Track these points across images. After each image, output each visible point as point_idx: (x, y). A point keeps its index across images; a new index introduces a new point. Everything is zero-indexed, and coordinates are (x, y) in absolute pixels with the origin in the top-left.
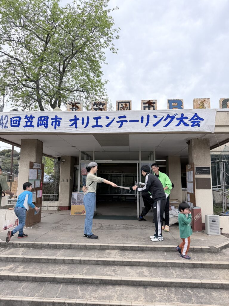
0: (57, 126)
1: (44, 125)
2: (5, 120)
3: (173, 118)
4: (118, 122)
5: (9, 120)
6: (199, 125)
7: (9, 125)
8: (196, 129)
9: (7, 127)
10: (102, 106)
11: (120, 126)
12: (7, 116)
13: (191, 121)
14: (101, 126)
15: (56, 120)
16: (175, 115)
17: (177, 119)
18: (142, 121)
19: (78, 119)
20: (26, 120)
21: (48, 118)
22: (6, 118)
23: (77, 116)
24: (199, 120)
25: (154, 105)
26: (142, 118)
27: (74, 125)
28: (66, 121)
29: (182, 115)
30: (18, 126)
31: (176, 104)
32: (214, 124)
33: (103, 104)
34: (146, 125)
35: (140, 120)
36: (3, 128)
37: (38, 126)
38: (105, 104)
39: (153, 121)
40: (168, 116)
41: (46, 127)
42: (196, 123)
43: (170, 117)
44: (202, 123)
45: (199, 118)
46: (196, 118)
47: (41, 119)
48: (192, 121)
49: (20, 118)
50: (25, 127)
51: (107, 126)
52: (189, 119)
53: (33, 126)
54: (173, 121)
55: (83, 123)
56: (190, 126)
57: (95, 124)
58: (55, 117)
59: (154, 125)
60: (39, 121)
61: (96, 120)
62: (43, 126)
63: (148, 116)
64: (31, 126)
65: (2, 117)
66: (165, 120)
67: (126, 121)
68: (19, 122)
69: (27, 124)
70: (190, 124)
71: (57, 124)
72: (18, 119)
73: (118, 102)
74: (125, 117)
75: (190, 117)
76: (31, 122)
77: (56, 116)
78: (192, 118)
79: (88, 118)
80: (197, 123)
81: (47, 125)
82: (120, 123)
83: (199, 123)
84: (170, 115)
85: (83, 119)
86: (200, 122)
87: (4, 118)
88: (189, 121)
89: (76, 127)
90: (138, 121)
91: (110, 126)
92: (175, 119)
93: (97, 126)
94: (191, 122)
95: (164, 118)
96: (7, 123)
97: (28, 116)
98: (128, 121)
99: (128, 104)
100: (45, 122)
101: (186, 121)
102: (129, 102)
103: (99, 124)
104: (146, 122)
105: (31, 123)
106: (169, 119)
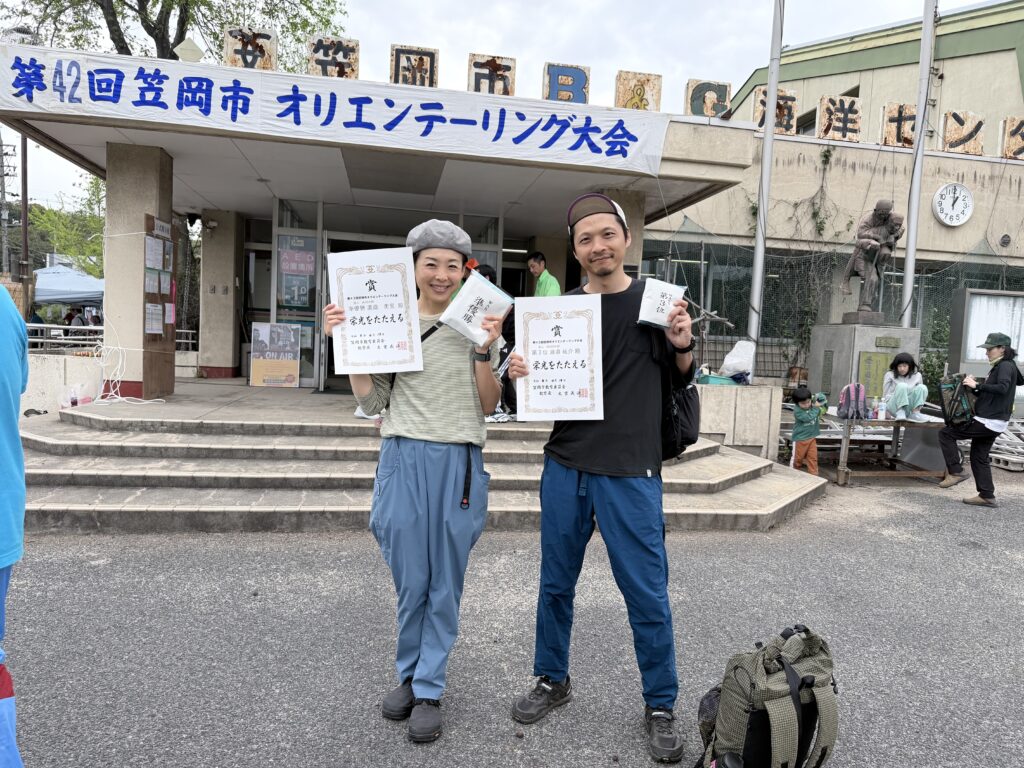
0: (239, 113)
1: (199, 104)
2: (69, 75)
3: (565, 125)
4: (419, 119)
5: (85, 78)
6: (624, 153)
7: (83, 91)
8: (616, 162)
9: (79, 100)
10: (345, 57)
11: (426, 133)
12: (74, 64)
13: (608, 140)
14: (371, 126)
15: (236, 93)
16: (570, 118)
17: (576, 131)
18: (485, 126)
19: (304, 98)
20: (141, 83)
21: (210, 84)
22: (74, 70)
23: (300, 89)
24: (625, 139)
25: (507, 74)
26: (487, 115)
27: (292, 115)
28: (267, 101)
29: (588, 120)
30: (116, 98)
31: (569, 81)
32: (660, 155)
33: (349, 50)
34: (497, 138)
35: (480, 121)
36: (66, 100)
37: (180, 106)
38: (353, 50)
39: (514, 127)
40: (553, 119)
41: (206, 111)
42: (618, 148)
43: (558, 122)
44: (632, 147)
45: (626, 134)
46: (619, 132)
47: (189, 86)
48: (610, 139)
49: (120, 76)
50: (136, 103)
51: (390, 127)
52: (602, 135)
53: (164, 106)
54: (563, 135)
55: (317, 112)
56: (604, 153)
57: (353, 118)
58: (232, 85)
59: (517, 140)
60: (181, 90)
61: (355, 107)
62: (196, 108)
63: (503, 112)
64: (157, 102)
65: (59, 64)
66: (546, 128)
67: (442, 120)
68: (119, 86)
69: (142, 95)
70: (605, 148)
71: (240, 105)
72: (113, 77)
73: (397, 50)
74: (439, 106)
75: (606, 130)
76: (158, 91)
77: (236, 83)
78: (611, 133)
79: (333, 97)
80: (622, 148)
81: (208, 105)
82: (425, 123)
83: (626, 148)
84: (559, 118)
85: (318, 99)
86: (628, 145)
87: (65, 70)
88: (603, 138)
89: (297, 121)
90: (473, 123)
91: (396, 128)
92: (569, 131)
93: (359, 123)
94: (608, 143)
95: (542, 125)
96: (76, 85)
97: (147, 72)
98: (448, 120)
99: (427, 59)
100: (203, 96)
101: (595, 138)
102: (432, 55)
103: (364, 119)
104: (496, 128)
105: (158, 96)
106: (555, 128)
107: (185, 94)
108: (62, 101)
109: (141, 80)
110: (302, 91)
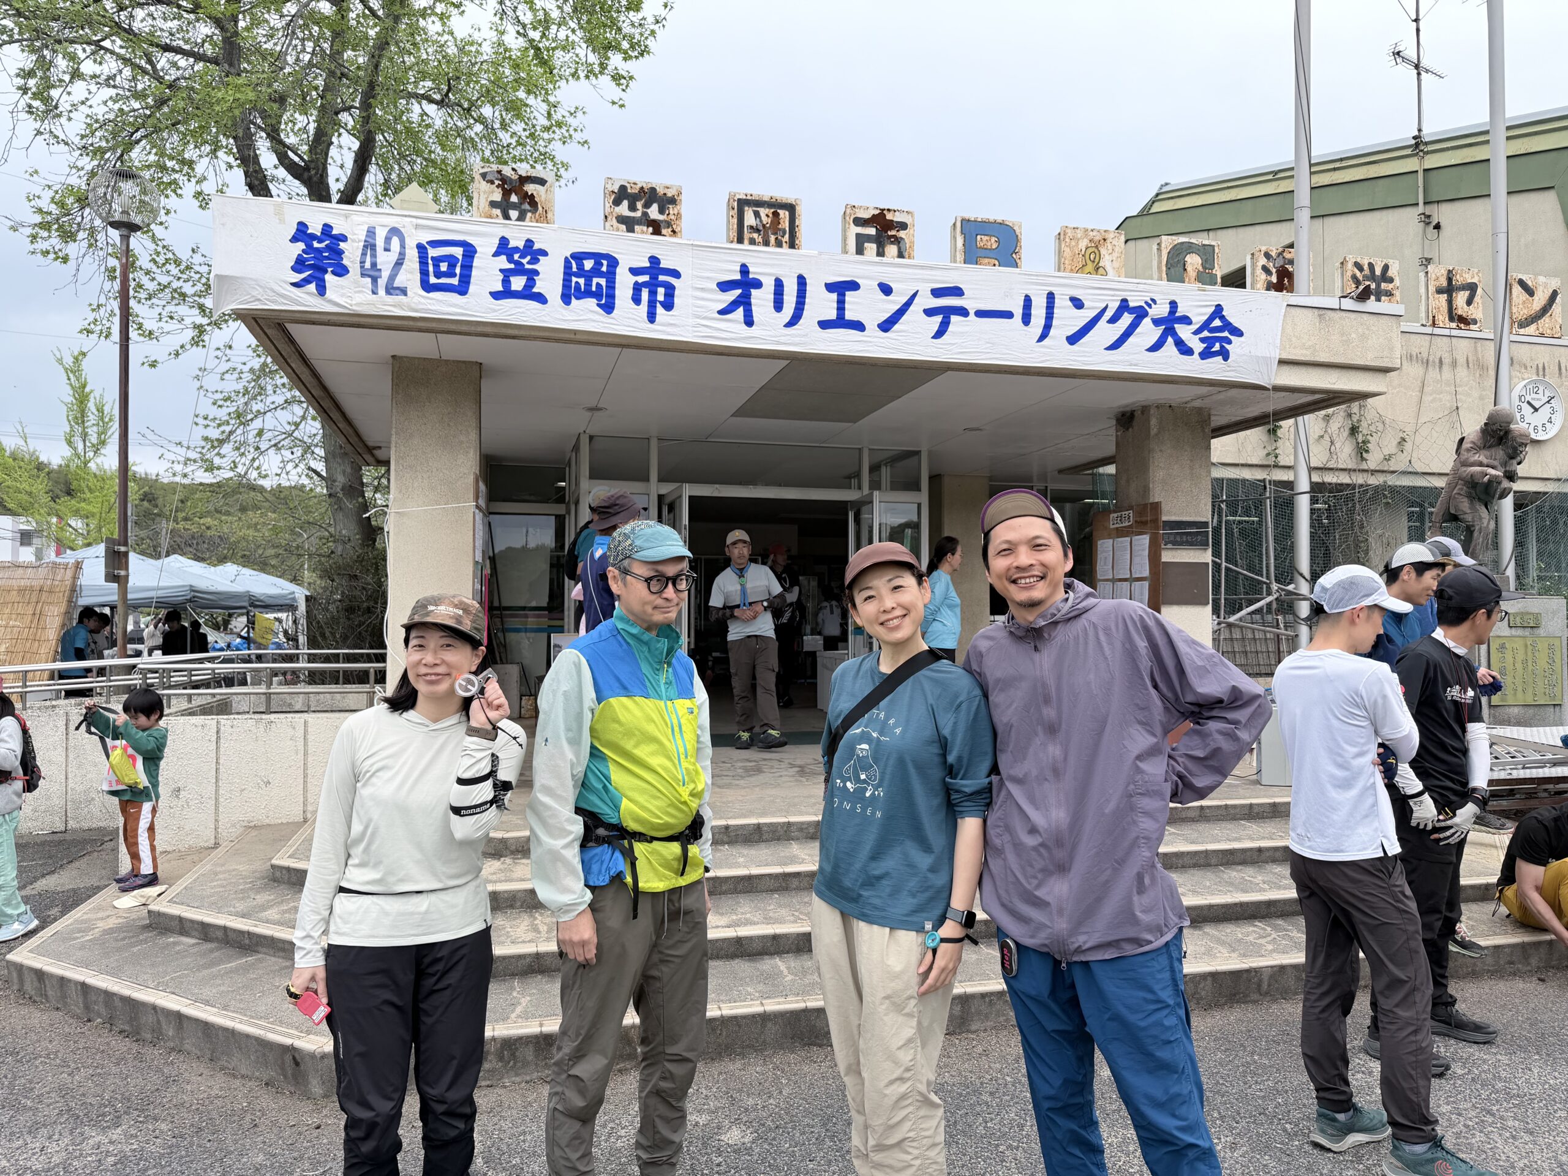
0: (660, 310)
1: (597, 295)
2: (387, 250)
3: (1140, 314)
4: (929, 312)
5: (412, 254)
6: (1225, 354)
7: (409, 276)
9: (404, 291)
10: (661, 211)
11: (940, 333)
12: (394, 231)
13: (1202, 335)
14: (859, 326)
15: (654, 277)
16: (1146, 303)
17: (1157, 322)
18: (1026, 319)
19: (758, 284)
20: (503, 262)
21: (613, 263)
22: (395, 242)
23: (751, 270)
24: (1226, 334)
25: (902, 234)
26: (1028, 302)
27: (741, 310)
28: (702, 289)
29: (1173, 305)
30: (462, 289)
31: (992, 243)
32: (1277, 355)
33: (667, 202)
34: (1043, 337)
35: (1018, 312)
36: (382, 292)
37: (566, 298)
38: (673, 201)
39: (1068, 320)
40: (1124, 306)
41: (608, 307)
42: (1217, 347)
43: (1131, 310)
44: (1236, 346)
45: (1228, 326)
46: (1217, 323)
47: (580, 267)
48: (1206, 334)
49: (470, 251)
50: (496, 295)
51: (886, 326)
52: (1194, 327)
53: (541, 299)
54: (1138, 330)
55: (778, 305)
56: (1196, 355)
57: (832, 315)
58: (648, 265)
59: (1073, 339)
60: (568, 273)
61: (834, 296)
62: (591, 303)
63: (1051, 297)
64: (529, 294)
65: (371, 232)
66: (1113, 320)
67: (963, 312)
68: (467, 267)
69: (506, 282)
70: (1198, 347)
71: (661, 297)
72: (458, 252)
73: (739, 200)
74: (957, 292)
75: (1198, 320)
76: (532, 275)
77: (654, 260)
78: (1205, 326)
79: (802, 281)
80: (1222, 347)
81: (611, 296)
82: (938, 319)
83: (1227, 346)
84: (1132, 304)
85: (779, 285)
86: (1230, 342)
87: (380, 243)
88: (1196, 333)
89: (749, 322)
90: (1008, 315)
91: (896, 327)
92: (1147, 322)
93: (840, 322)
94: (1202, 340)
95: (1109, 314)
96: (399, 263)
97: (513, 244)
98: (972, 312)
100: (603, 282)
101: (1184, 332)
102: (791, 208)
103: (849, 315)
104: (1043, 322)
105: (531, 283)
106: (1127, 319)
107: (574, 279)
108: (374, 293)
109: (504, 258)
110: (754, 272)
